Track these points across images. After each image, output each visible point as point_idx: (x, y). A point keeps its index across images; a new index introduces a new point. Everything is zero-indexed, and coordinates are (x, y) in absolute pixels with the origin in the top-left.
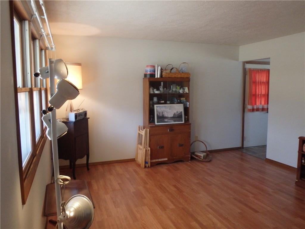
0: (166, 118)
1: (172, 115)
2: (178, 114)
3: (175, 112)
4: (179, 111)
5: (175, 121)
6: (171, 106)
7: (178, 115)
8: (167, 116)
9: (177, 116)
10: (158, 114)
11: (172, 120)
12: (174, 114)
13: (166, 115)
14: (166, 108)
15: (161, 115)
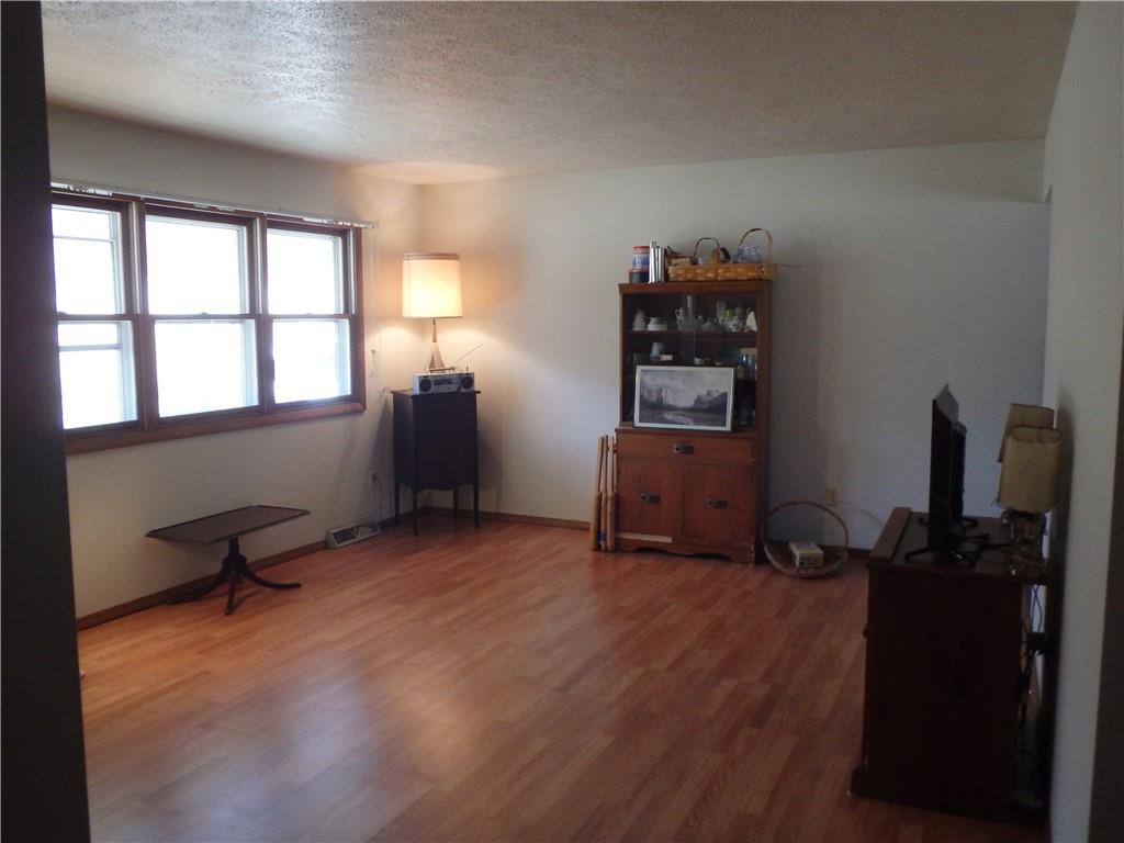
0: (671, 408)
1: (689, 403)
2: (710, 398)
3: (703, 391)
4: (717, 391)
5: (697, 422)
6: (690, 372)
7: (709, 402)
8: (672, 403)
9: (705, 406)
10: (646, 395)
11: (690, 417)
12: (699, 400)
13: (670, 399)
14: (672, 378)
15: (654, 398)
